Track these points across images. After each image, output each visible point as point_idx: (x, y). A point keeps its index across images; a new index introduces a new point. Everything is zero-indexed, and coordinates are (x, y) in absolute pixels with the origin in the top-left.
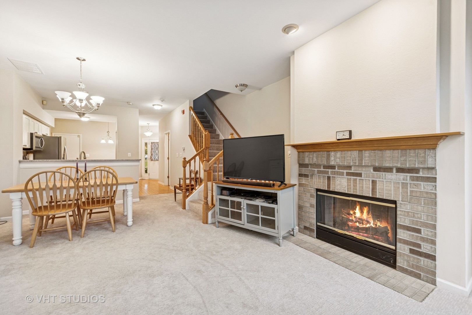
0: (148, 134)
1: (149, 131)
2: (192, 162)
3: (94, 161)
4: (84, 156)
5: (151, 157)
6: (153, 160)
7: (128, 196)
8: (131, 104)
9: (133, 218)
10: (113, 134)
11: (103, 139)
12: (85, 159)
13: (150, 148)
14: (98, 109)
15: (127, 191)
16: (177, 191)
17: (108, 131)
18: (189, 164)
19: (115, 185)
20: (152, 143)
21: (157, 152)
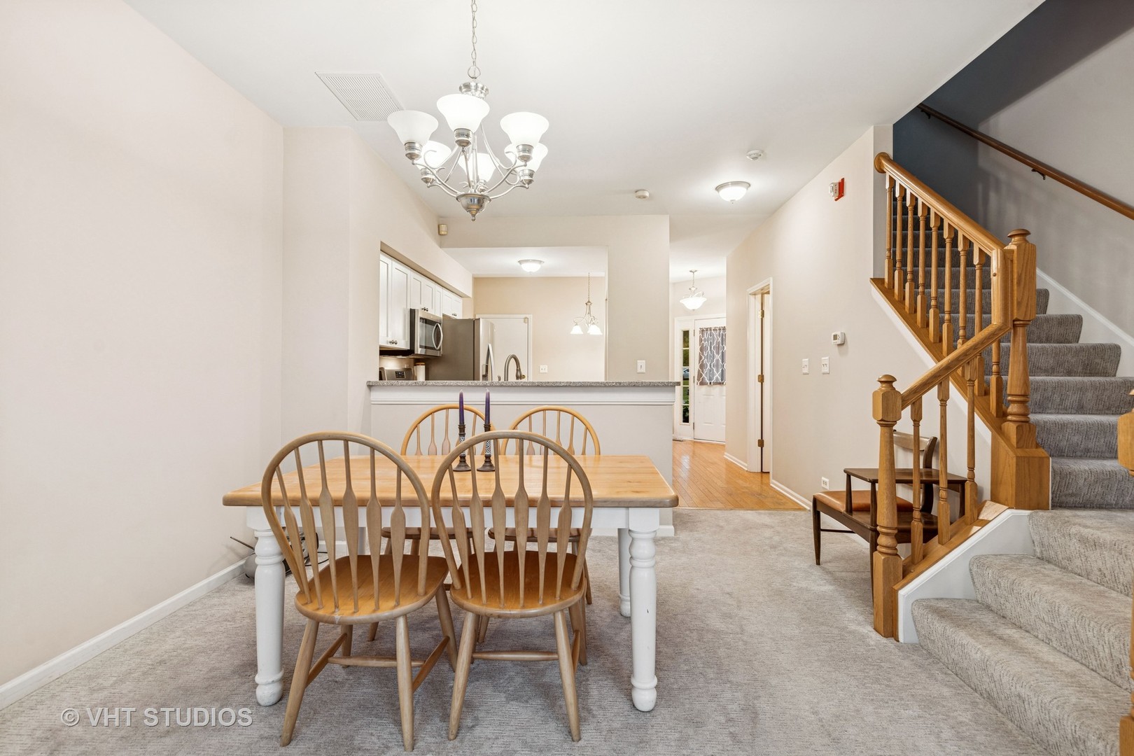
0: (693, 303)
1: (694, 292)
2: (930, 399)
3: (538, 386)
4: (517, 370)
5: (700, 375)
6: (706, 384)
7: (635, 563)
8: (647, 194)
9: (656, 674)
10: (600, 309)
11: (577, 325)
12: (519, 380)
13: (698, 348)
14: (530, 182)
15: (633, 539)
16: (827, 521)
17: (589, 302)
18: (908, 410)
19: (578, 504)
20: (702, 331)
21: (718, 357)
